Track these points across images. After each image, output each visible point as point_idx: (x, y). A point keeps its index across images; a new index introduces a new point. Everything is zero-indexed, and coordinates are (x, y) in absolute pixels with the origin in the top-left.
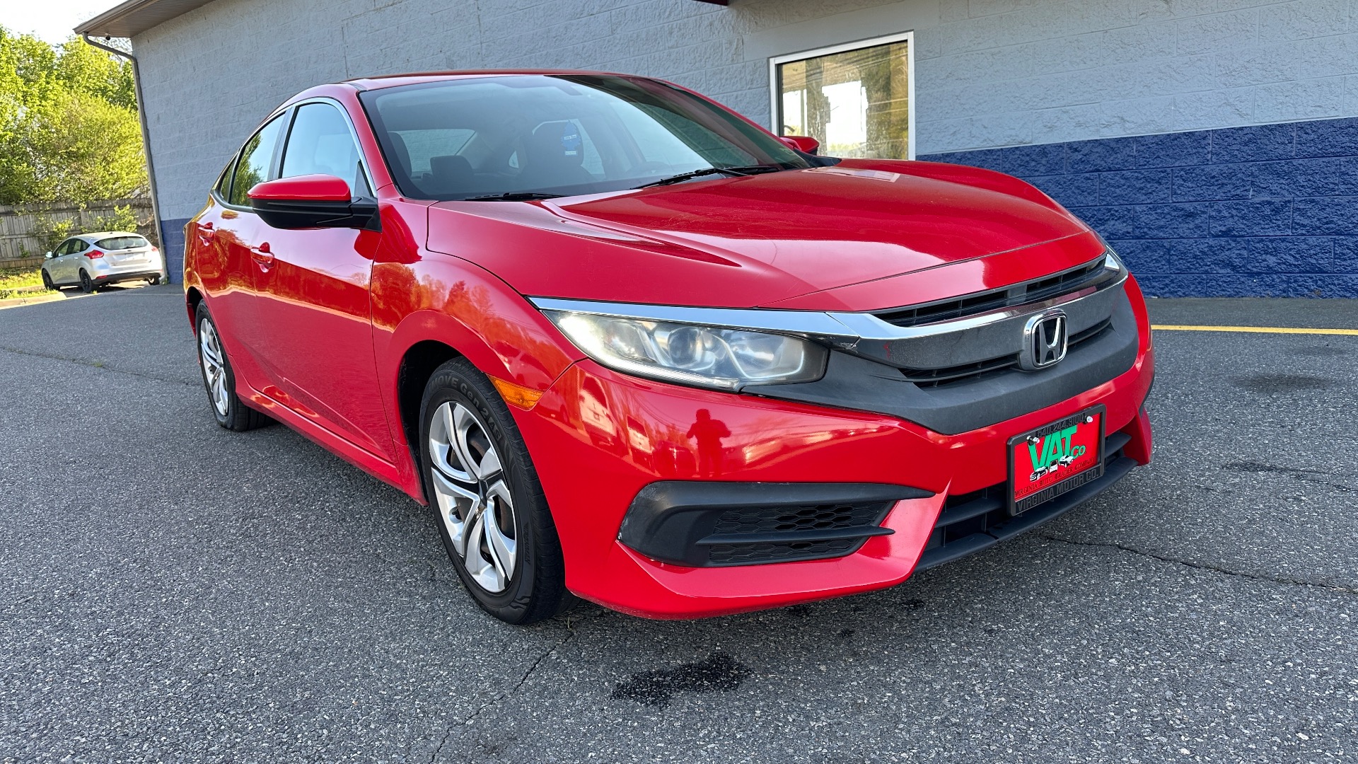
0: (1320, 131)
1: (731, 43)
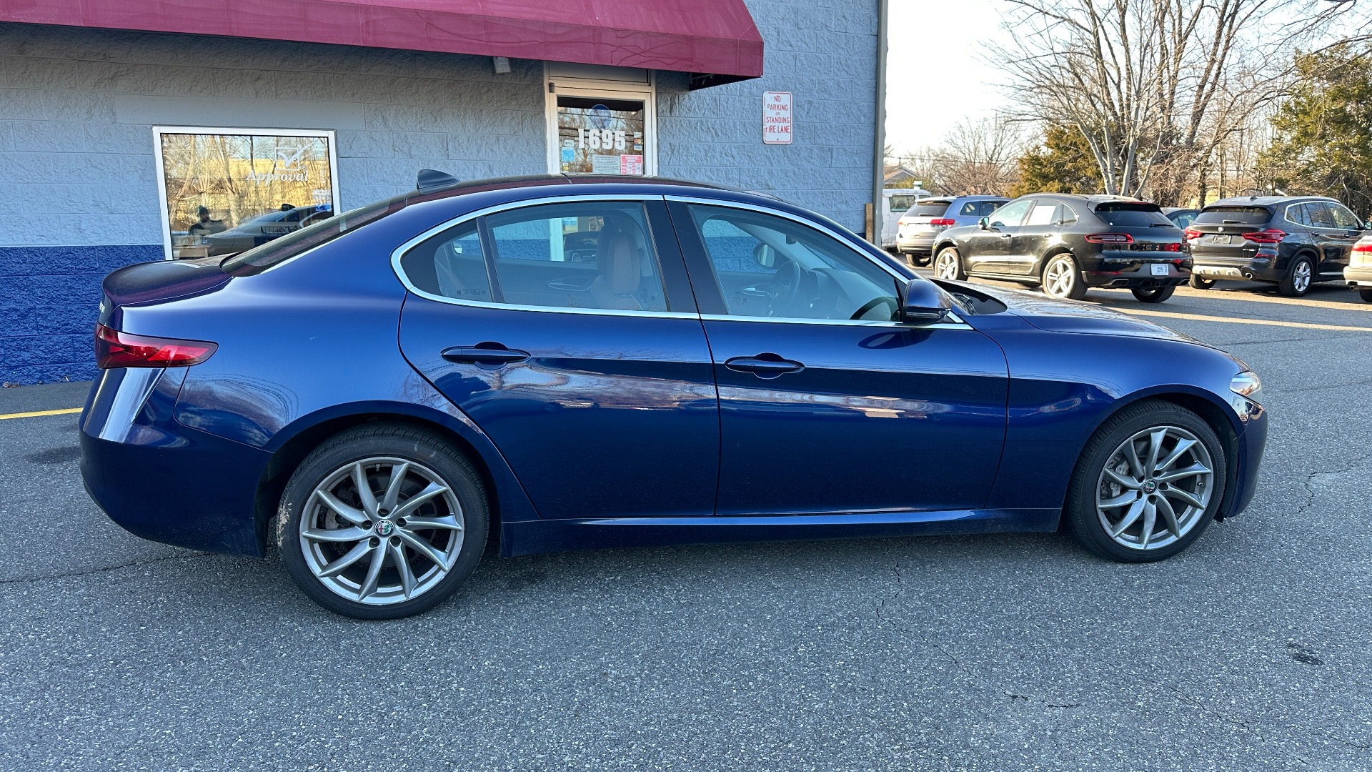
0: (47, 255)
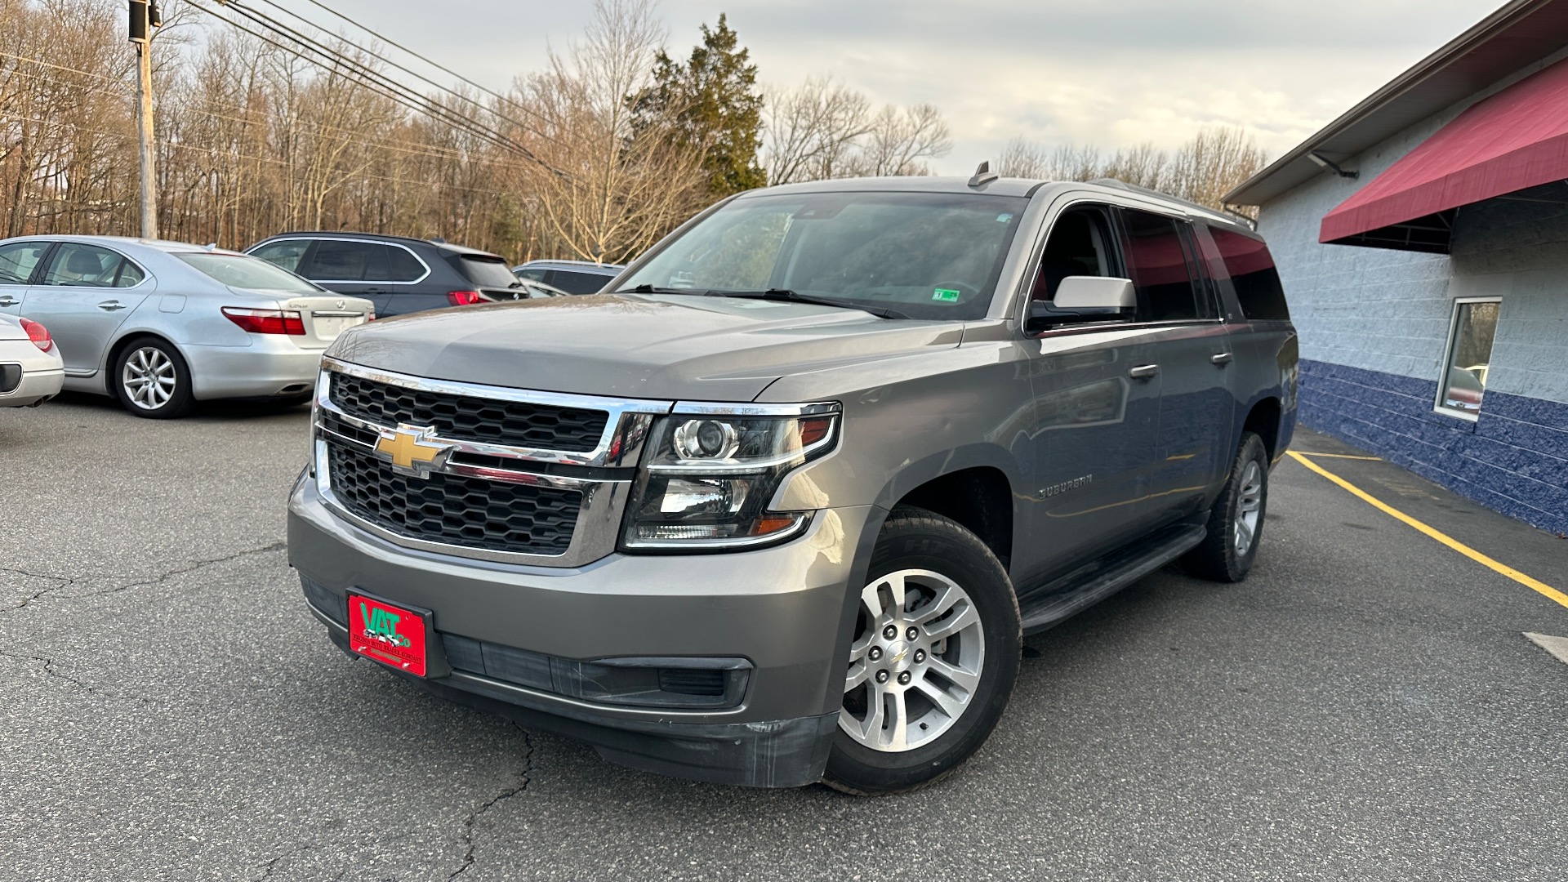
1: (1445, 283)
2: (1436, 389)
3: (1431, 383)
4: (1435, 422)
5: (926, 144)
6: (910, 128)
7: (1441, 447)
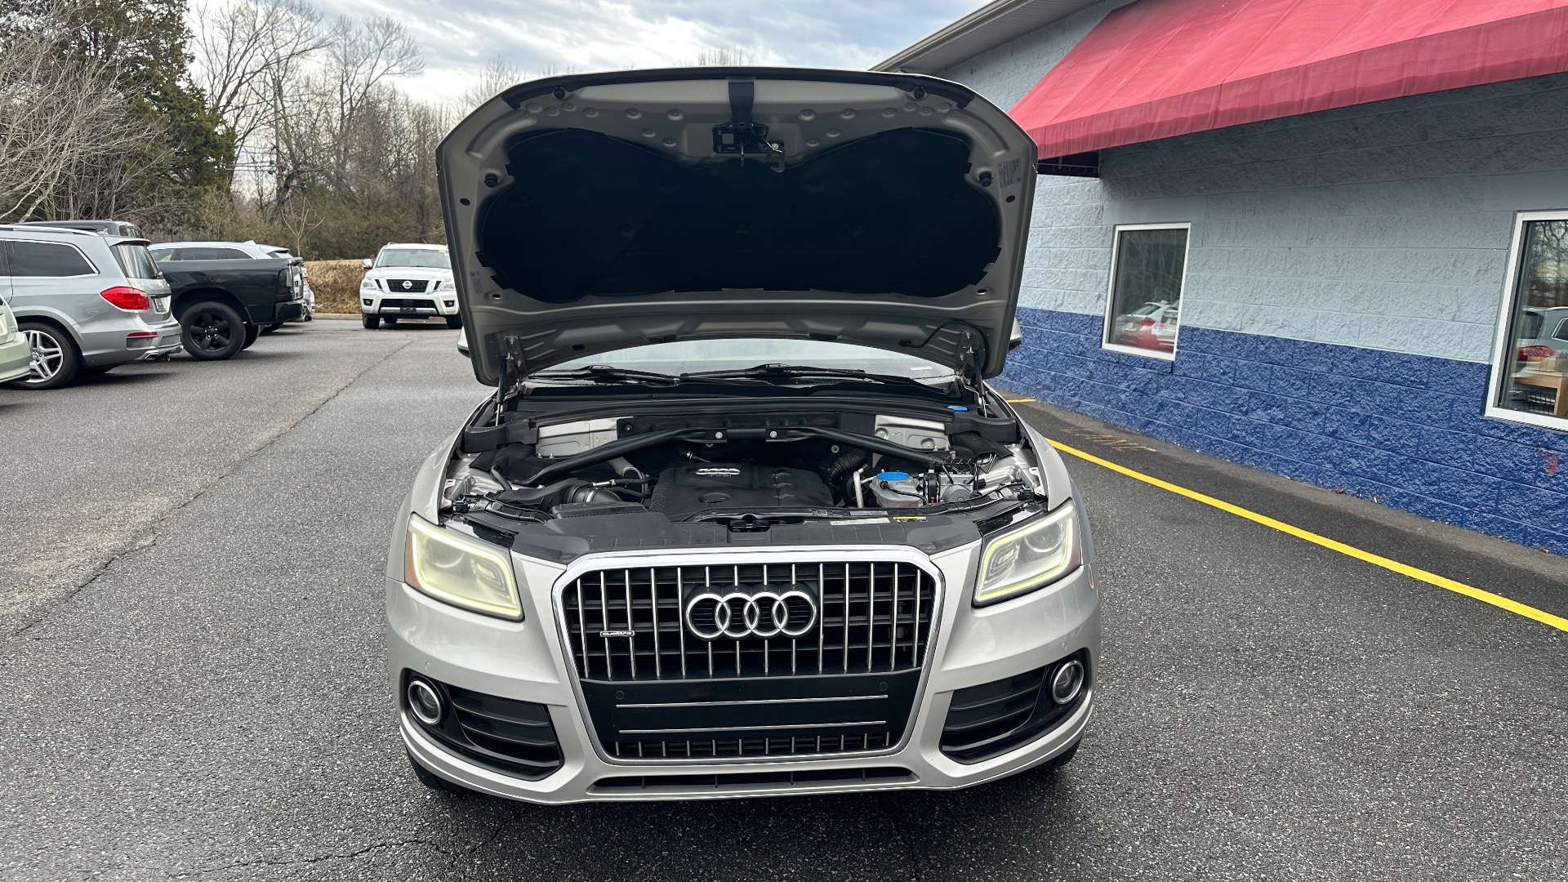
1: (1096, 209)
2: (1103, 324)
3: (1093, 318)
4: (1109, 361)
5: (394, 62)
6: (372, 44)
7: (1122, 387)
